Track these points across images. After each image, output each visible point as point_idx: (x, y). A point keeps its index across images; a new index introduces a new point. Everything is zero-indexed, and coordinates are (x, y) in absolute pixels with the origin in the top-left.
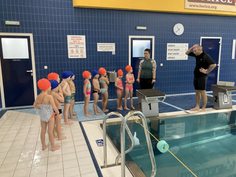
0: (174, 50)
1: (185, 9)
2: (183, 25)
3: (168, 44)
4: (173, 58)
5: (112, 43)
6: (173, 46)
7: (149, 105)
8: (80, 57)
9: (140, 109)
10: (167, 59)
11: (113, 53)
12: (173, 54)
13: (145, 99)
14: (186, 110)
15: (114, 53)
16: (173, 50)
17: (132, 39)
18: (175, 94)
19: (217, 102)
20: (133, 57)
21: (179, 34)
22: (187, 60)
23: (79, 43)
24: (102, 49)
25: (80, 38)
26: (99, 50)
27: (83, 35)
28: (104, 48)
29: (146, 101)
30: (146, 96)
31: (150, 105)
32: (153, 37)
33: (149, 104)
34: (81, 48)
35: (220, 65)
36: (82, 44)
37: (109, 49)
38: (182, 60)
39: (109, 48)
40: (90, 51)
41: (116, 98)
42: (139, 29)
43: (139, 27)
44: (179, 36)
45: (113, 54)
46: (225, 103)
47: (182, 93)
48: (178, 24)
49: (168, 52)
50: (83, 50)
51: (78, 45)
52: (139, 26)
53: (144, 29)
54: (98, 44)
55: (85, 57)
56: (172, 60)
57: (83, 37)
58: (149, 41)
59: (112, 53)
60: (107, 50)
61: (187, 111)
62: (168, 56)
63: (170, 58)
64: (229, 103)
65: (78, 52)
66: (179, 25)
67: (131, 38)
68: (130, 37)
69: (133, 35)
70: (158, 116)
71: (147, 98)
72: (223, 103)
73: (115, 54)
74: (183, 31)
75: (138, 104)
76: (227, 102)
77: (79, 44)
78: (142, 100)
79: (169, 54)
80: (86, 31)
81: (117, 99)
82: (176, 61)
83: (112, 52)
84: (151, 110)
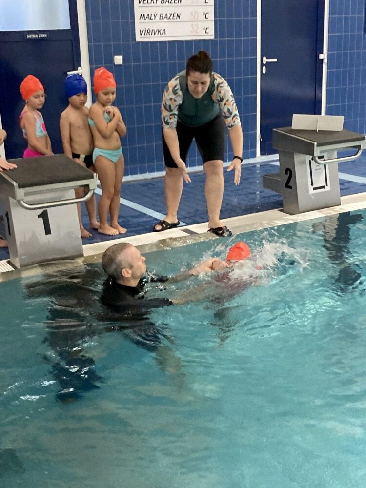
4: (159, 31)
7: (39, 216)
9: (10, 234)
10: (139, 38)
12: (157, 17)
13: (14, 197)
14: (189, 224)
16: (159, 1)
19: (290, 187)
22: (212, 40)
29: (19, 201)
30: (16, 185)
31: (44, 216)
33: (41, 211)
35: (326, 56)
38: (195, 41)
46: (315, 189)
49: (138, 10)
56: (156, 42)
62: (140, 25)
63: (148, 32)
64: (327, 188)
70: (82, 255)
71: (20, 193)
72: (311, 191)
76: (324, 187)
79: (142, 16)
82: (170, 42)
84: (50, 233)
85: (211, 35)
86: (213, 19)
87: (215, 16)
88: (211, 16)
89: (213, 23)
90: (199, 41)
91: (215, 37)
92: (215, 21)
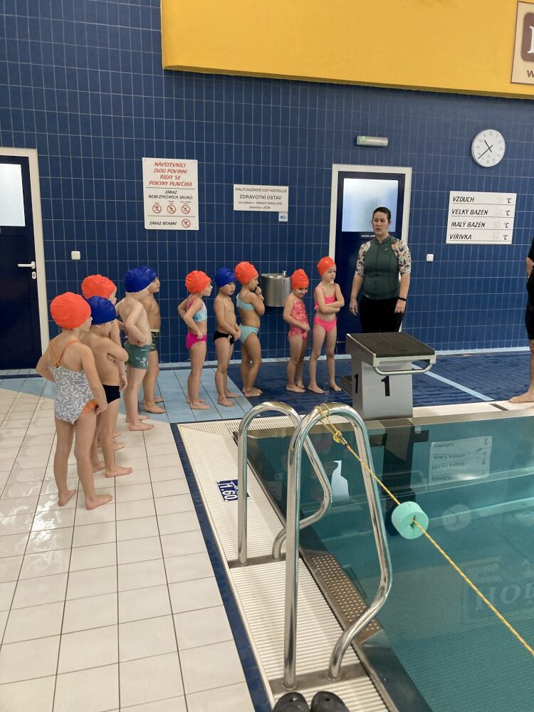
0: (472, 212)
1: (511, 83)
2: (502, 135)
3: (453, 194)
4: (466, 236)
5: (281, 185)
6: (469, 199)
7: (382, 381)
8: (179, 227)
9: (356, 392)
10: (448, 241)
11: (281, 217)
12: (466, 225)
13: (371, 363)
14: (496, 400)
15: (284, 217)
16: (469, 212)
17: (343, 175)
18: (466, 348)
20: (343, 230)
21: (488, 162)
22: (509, 245)
23: (178, 184)
24: (247, 203)
25: (181, 168)
26: (239, 205)
27: (190, 157)
28: (255, 200)
29: (374, 368)
30: (375, 355)
31: (386, 380)
32: (407, 172)
33: (383, 377)
34: (183, 200)
36: (187, 187)
37: (269, 205)
38: (496, 245)
39: (270, 201)
40: (210, 207)
41: (287, 356)
42: (364, 144)
43: (364, 137)
44: (487, 168)
45: (280, 220)
47: (487, 347)
48: (487, 132)
49: (451, 219)
50: (189, 205)
51: (175, 190)
52: (365, 135)
53: (380, 145)
54: (235, 186)
55: (194, 225)
56: (462, 245)
57: (192, 166)
58: (396, 182)
59: (280, 215)
60: (262, 206)
61: (499, 403)
62: (451, 231)
63: (457, 236)
65: (174, 210)
66: (491, 135)
67: (340, 173)
68: (337, 168)
69: (346, 162)
70: (411, 416)
71: (377, 361)
73: (286, 220)
74: (502, 153)
75: (349, 378)
77: (176, 186)
78: (364, 365)
79: (454, 224)
80: (200, 147)
81: (289, 359)
82: (475, 246)
83: (277, 213)
84: (389, 395)
85: (509, 241)
86: (512, 228)
87: (514, 226)
88: (511, 226)
89: (512, 231)
90: (498, 245)
91: (513, 243)
92: (514, 230)
